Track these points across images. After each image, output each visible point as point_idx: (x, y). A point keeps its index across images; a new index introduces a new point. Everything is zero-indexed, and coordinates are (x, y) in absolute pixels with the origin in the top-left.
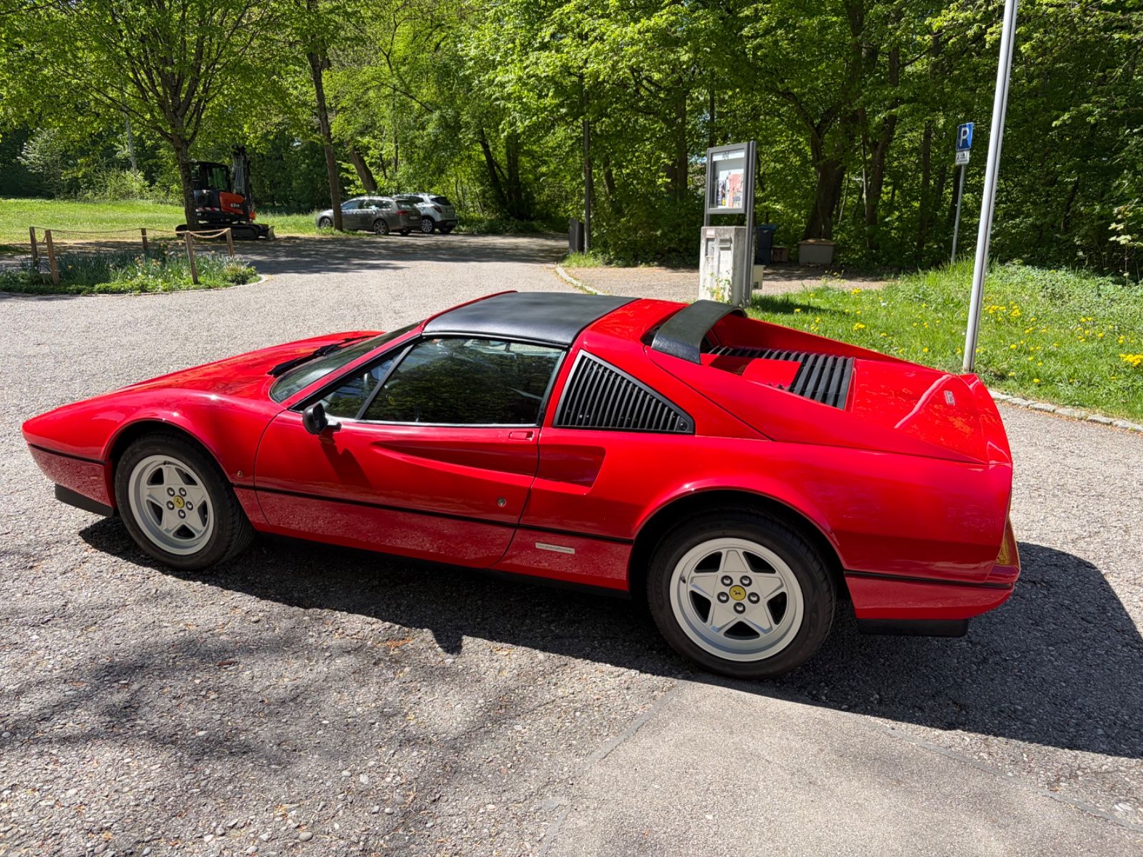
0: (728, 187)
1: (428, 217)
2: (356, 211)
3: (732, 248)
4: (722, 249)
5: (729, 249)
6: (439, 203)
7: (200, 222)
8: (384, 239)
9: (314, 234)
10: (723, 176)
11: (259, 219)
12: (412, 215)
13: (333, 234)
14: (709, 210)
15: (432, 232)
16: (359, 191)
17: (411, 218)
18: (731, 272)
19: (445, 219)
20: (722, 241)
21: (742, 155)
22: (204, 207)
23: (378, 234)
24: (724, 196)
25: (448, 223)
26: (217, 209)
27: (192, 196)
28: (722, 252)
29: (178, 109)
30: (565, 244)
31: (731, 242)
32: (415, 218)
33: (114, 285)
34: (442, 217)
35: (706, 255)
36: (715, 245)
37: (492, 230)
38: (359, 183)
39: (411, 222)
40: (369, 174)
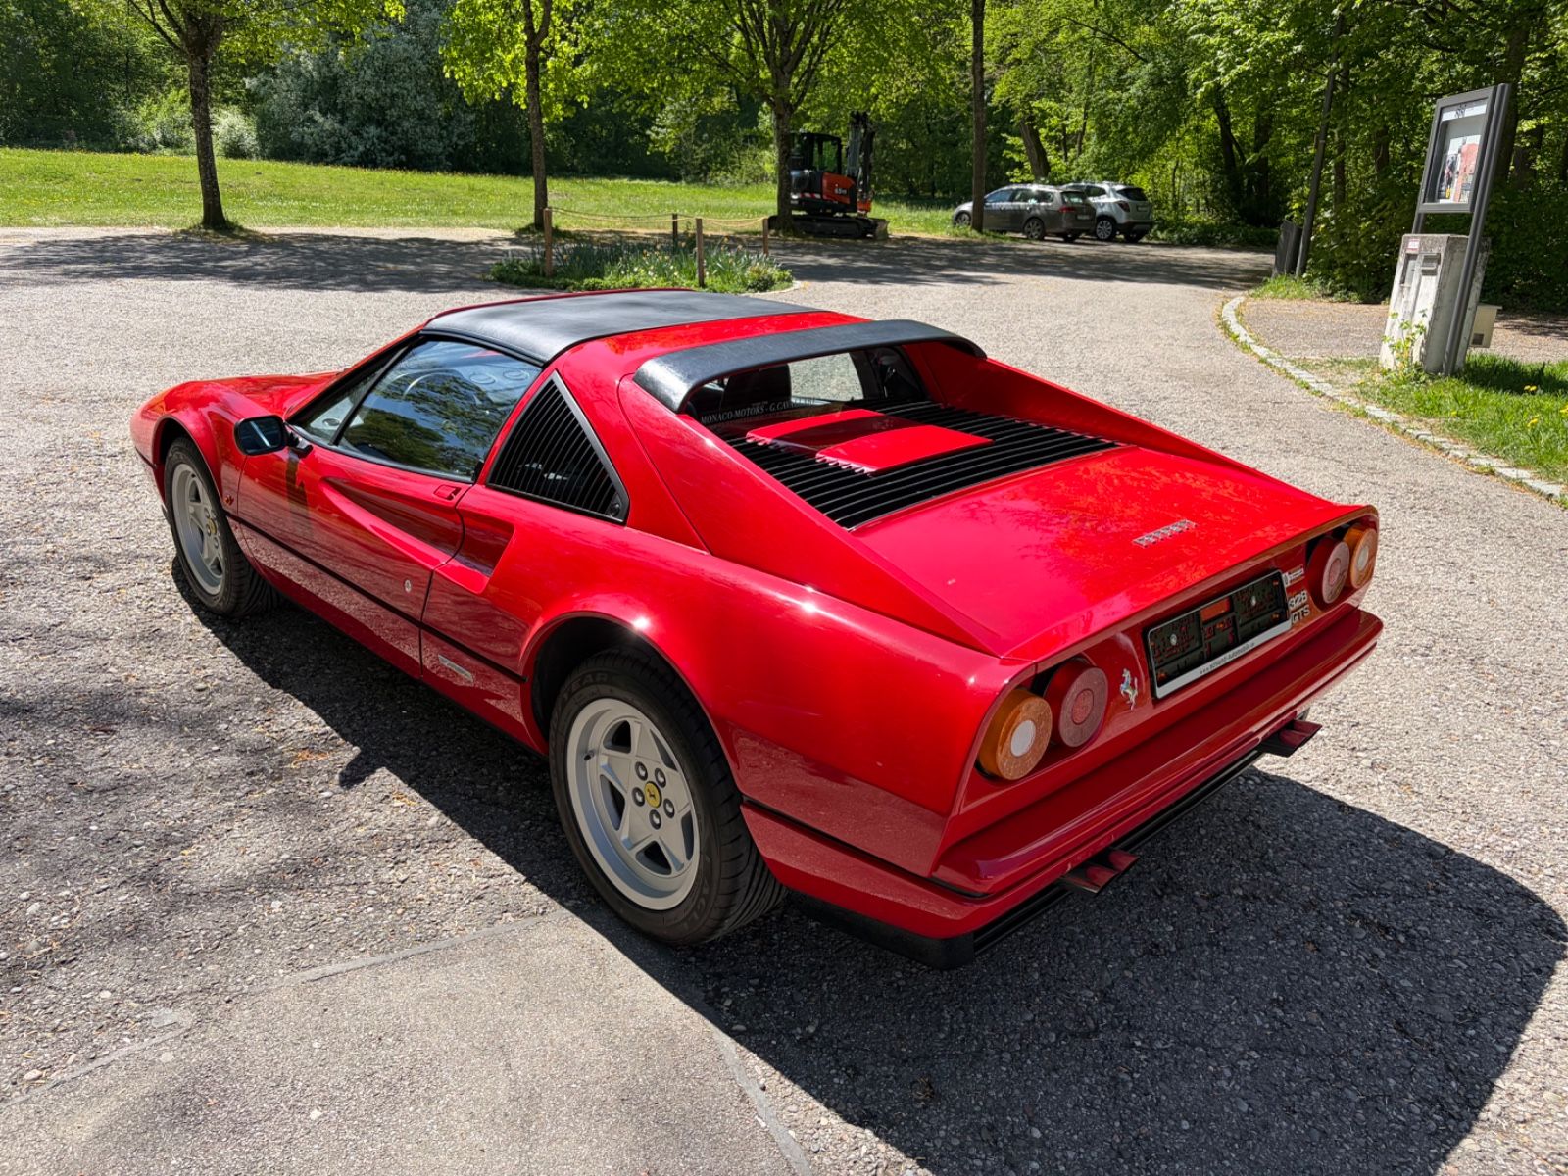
0: (1459, 167)
1: (1104, 217)
2: (1006, 205)
3: (1439, 273)
4: (1425, 273)
5: (1433, 273)
6: (1129, 197)
7: (795, 212)
8: (1038, 246)
9: (941, 236)
10: (1455, 146)
11: (877, 211)
12: (1083, 214)
13: (967, 236)
14: (1424, 207)
15: (1112, 239)
16: (1025, 178)
17: (1080, 217)
18: (1429, 313)
19: (1132, 220)
20: (1428, 259)
21: (1481, 109)
22: (802, 192)
23: (1029, 239)
24: (1450, 181)
25: (1135, 228)
26: (818, 196)
27: (789, 178)
28: (1424, 278)
29: (786, 63)
30: (1270, 259)
31: (1439, 263)
32: (1085, 217)
33: (607, 281)
34: (1128, 217)
35: (1403, 282)
36: (1416, 265)
37: (1205, 238)
38: (1028, 165)
39: (1080, 222)
40: (1042, 153)
